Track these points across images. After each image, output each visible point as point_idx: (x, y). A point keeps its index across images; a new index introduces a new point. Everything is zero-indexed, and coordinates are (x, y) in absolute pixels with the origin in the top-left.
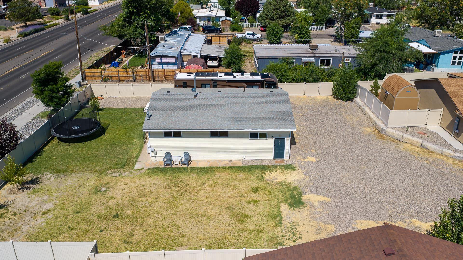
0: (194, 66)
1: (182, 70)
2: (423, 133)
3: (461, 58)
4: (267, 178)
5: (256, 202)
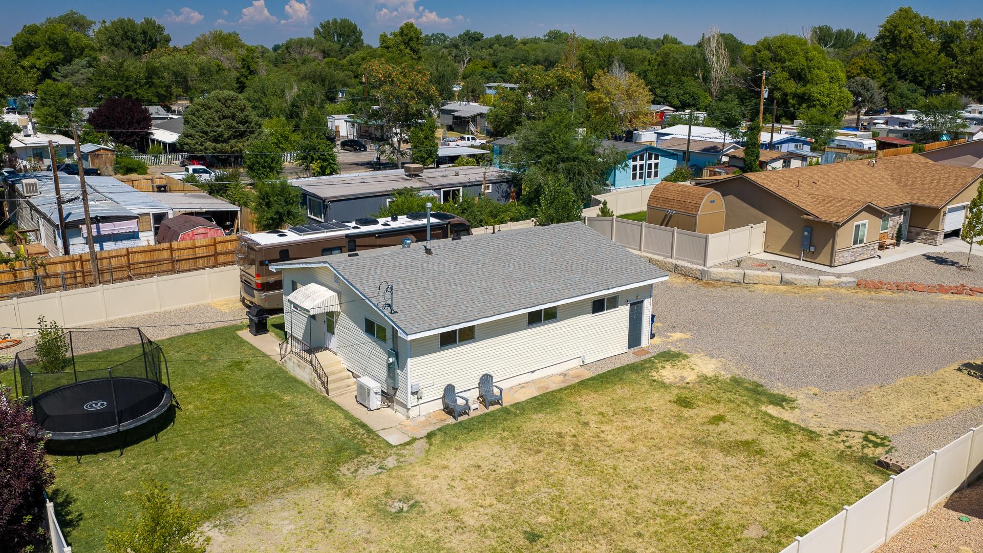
0: (202, 231)
1: (175, 244)
2: (762, 265)
3: (641, 167)
4: (667, 381)
5: (720, 418)
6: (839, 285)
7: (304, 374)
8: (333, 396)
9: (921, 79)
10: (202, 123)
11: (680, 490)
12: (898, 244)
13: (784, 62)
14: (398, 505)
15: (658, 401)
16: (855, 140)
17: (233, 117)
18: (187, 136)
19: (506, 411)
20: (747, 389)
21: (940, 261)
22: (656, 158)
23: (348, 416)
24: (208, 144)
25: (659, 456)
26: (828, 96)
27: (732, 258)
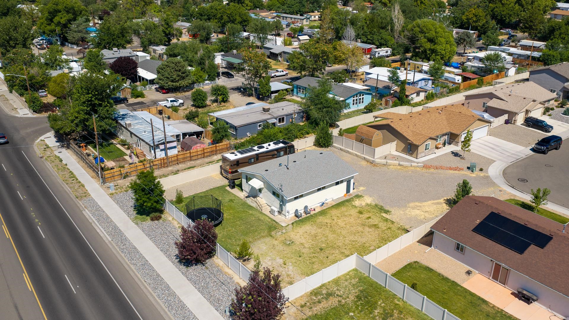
0: (199, 145)
1: (191, 151)
2: (394, 158)
3: (356, 100)
4: (357, 205)
5: (370, 218)
6: (418, 166)
7: (254, 205)
8: (263, 211)
11: (356, 238)
12: (444, 146)
13: (425, 34)
14: (289, 242)
15: (354, 212)
19: (312, 216)
20: (379, 208)
21: (456, 154)
22: (363, 95)
23: (270, 218)
25: (352, 229)
27: (383, 155)
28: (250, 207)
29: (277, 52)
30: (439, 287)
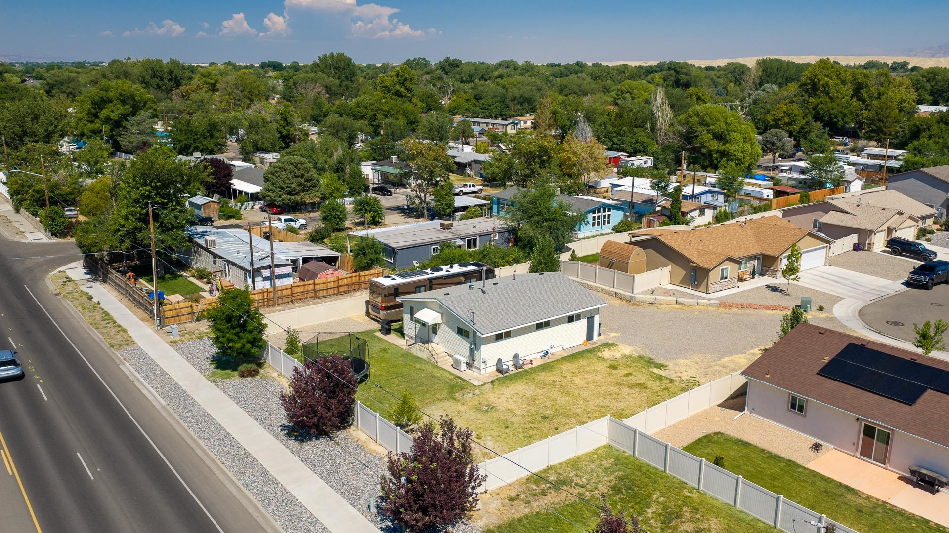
0: (330, 272)
1: (317, 281)
2: (667, 292)
3: (599, 217)
4: (605, 357)
5: (630, 374)
6: (709, 305)
7: (424, 355)
8: (440, 364)
9: (835, 120)
10: (280, 180)
11: (608, 402)
12: (753, 278)
13: (709, 126)
14: (486, 408)
15: (601, 367)
16: (758, 189)
17: (302, 176)
18: (269, 190)
19: (526, 371)
20: (645, 361)
21: (774, 289)
22: (609, 210)
23: (451, 374)
24: (284, 196)
25: (599, 389)
26: (742, 152)
27: (649, 288)
28: (418, 359)
29: (464, 161)
30: (763, 468)
